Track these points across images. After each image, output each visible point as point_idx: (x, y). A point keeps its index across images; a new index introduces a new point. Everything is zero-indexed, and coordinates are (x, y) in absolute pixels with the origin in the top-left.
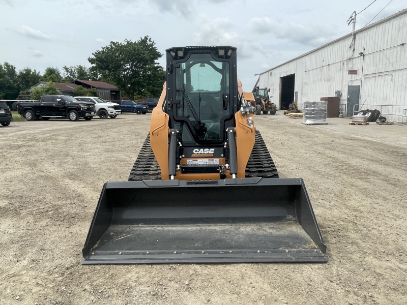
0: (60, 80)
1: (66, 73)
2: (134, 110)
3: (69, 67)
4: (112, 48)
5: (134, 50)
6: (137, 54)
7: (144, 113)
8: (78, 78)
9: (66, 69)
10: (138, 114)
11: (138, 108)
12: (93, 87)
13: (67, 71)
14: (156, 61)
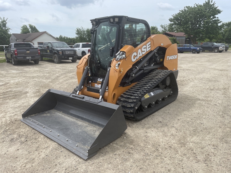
0: (158, 32)
1: (162, 28)
2: (191, 51)
3: (163, 25)
4: (185, 10)
5: (199, 10)
6: (201, 13)
7: (198, 53)
8: (168, 31)
9: (162, 26)
10: (193, 53)
11: (194, 49)
12: (175, 36)
13: (162, 27)
14: (216, 16)
